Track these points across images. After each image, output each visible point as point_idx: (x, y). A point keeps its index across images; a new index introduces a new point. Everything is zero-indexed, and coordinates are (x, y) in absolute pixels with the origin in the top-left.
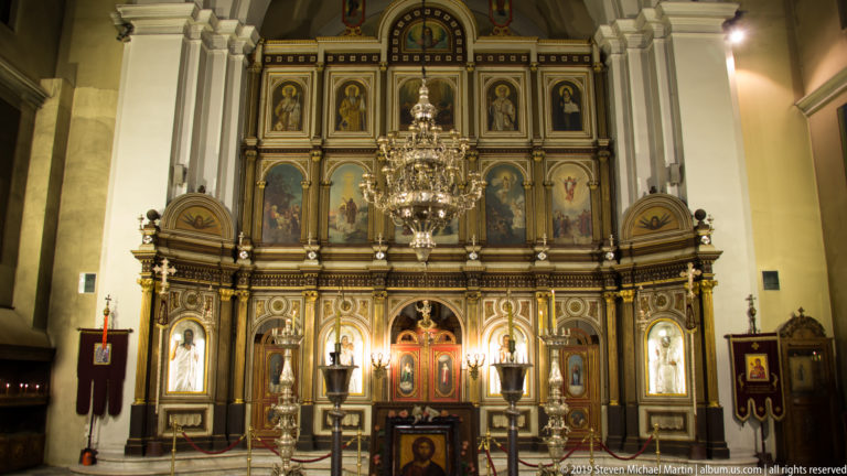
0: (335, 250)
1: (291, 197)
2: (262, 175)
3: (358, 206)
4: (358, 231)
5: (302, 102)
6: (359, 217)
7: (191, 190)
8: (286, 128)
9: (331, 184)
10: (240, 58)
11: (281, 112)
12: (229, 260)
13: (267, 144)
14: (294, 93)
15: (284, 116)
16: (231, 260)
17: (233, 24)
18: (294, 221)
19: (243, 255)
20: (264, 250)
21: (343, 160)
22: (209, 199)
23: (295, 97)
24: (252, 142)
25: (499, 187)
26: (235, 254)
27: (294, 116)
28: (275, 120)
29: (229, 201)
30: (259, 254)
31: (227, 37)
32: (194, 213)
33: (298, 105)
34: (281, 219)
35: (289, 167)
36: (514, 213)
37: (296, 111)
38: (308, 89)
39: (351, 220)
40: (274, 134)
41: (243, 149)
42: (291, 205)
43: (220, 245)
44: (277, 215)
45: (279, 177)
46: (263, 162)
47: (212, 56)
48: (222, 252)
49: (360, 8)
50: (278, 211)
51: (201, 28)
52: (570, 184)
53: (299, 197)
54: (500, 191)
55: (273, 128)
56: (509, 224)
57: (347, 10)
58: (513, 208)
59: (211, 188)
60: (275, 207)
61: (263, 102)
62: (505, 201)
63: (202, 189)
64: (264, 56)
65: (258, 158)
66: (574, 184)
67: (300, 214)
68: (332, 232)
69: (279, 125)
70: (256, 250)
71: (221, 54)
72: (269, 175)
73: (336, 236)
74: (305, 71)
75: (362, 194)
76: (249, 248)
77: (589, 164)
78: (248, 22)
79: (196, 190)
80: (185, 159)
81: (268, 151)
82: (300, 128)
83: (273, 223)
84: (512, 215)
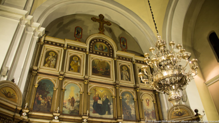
0: (65, 117)
1: (48, 92)
2: (37, 82)
3: (75, 100)
4: (75, 110)
5: (57, 58)
6: (76, 104)
7: (8, 79)
8: (49, 66)
9: (65, 90)
10: (37, 38)
11: (48, 60)
12: (18, 115)
13: (41, 71)
14: (54, 55)
15: (49, 62)
16: (19, 115)
17: (38, 25)
18: (48, 102)
19: (24, 114)
20: (33, 113)
21: (70, 82)
22: (15, 85)
23: (54, 57)
24: (35, 68)
25: (126, 99)
26: (21, 112)
27: (53, 63)
28: (45, 63)
29: (22, 89)
30: (31, 115)
31: (34, 29)
32: (7, 90)
33: (55, 59)
34: (43, 101)
35: (49, 81)
36: (132, 109)
37: (54, 61)
38: (59, 55)
39: (73, 105)
40: (44, 67)
41: (31, 71)
42: (48, 96)
43: (15, 107)
44: (41, 99)
45: (44, 84)
46: (38, 77)
47: (27, 34)
48: (16, 111)
49: (80, 34)
50: (42, 97)
51: (26, 22)
52: (147, 100)
53: (52, 93)
54: (126, 101)
55: (44, 65)
56: (130, 113)
57: (76, 33)
58: (131, 107)
59: (16, 82)
60: (41, 96)
61: (41, 56)
62: (128, 104)
63: (13, 81)
64: (44, 41)
65: (37, 75)
67: (51, 100)
68: (64, 109)
69: (47, 65)
70: (30, 113)
71: (30, 33)
72: (40, 83)
73: (66, 111)
74: (59, 48)
75: (77, 95)
76: (27, 111)
77: (152, 95)
78: (42, 26)
79: (10, 80)
80: (9, 65)
81: (41, 73)
82: (55, 67)
83: (39, 102)
84: (131, 110)
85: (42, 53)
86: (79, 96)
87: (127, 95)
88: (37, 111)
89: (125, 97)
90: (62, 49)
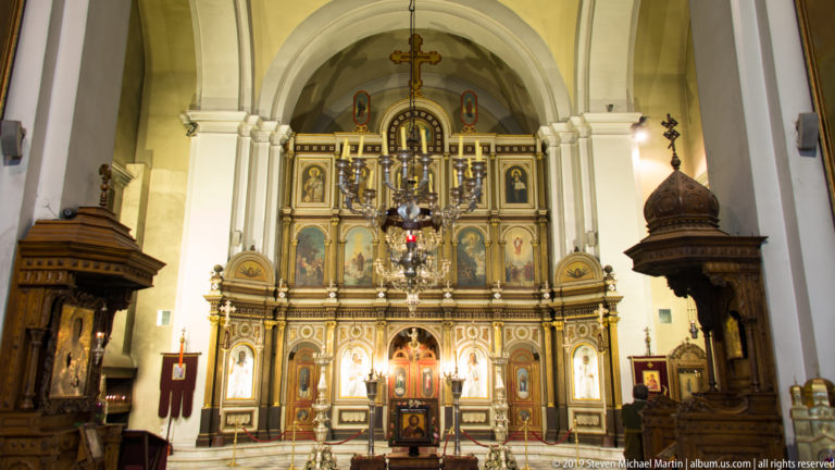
0: (348, 291)
1: (316, 251)
2: (295, 235)
3: (365, 259)
4: (365, 276)
5: (324, 180)
6: (366, 266)
7: (244, 249)
8: (312, 201)
9: (345, 243)
10: (279, 148)
11: (309, 188)
12: (271, 299)
13: (298, 212)
14: (318, 174)
15: (311, 191)
16: (273, 299)
17: (273, 125)
18: (318, 269)
19: (282, 295)
20: (296, 291)
21: (354, 224)
22: (258, 255)
23: (319, 177)
24: (287, 211)
25: (467, 244)
26: (275, 294)
27: (318, 191)
28: (304, 194)
29: (271, 256)
30: (293, 294)
31: (268, 134)
32: (247, 266)
33: (321, 183)
34: (309, 268)
35: (314, 229)
36: (478, 263)
37: (320, 187)
38: (328, 171)
39: (361, 269)
40: (304, 204)
41: (281, 216)
42: (316, 258)
43: (265, 288)
44: (306, 264)
45: (308, 237)
46: (296, 225)
47: (258, 147)
48: (266, 293)
49: (366, 111)
50: (307, 261)
51: (250, 128)
52: (518, 243)
53: (322, 251)
54: (467, 248)
55: (303, 200)
56: (474, 272)
57: (357, 111)
58: (476, 260)
59: (259, 247)
60: (305, 259)
61: (295, 181)
62: (471, 254)
63: (253, 248)
64: (295, 145)
65: (292, 222)
66: (521, 242)
67: (323, 265)
68: (346, 277)
69: (307, 198)
70: (291, 291)
71: (264, 146)
72: (300, 235)
73: (350, 280)
74: (326, 157)
75: (368, 249)
76: (286, 290)
77: (532, 228)
78: (284, 122)
79: (248, 248)
80: (240, 226)
81: (299, 217)
82: (323, 200)
83: (303, 271)
84: (476, 265)
85: (295, 176)
86: (372, 250)
87: (471, 235)
88: (302, 287)
89: (464, 241)
90: (332, 156)
